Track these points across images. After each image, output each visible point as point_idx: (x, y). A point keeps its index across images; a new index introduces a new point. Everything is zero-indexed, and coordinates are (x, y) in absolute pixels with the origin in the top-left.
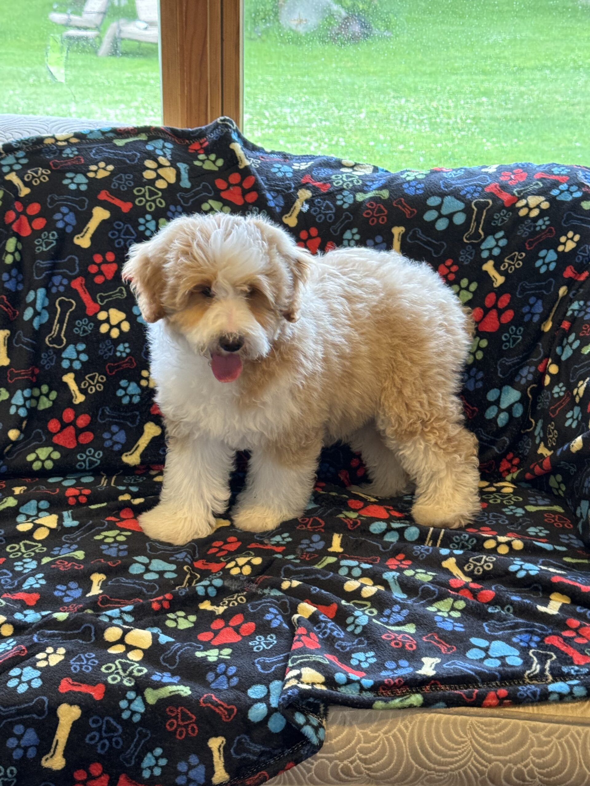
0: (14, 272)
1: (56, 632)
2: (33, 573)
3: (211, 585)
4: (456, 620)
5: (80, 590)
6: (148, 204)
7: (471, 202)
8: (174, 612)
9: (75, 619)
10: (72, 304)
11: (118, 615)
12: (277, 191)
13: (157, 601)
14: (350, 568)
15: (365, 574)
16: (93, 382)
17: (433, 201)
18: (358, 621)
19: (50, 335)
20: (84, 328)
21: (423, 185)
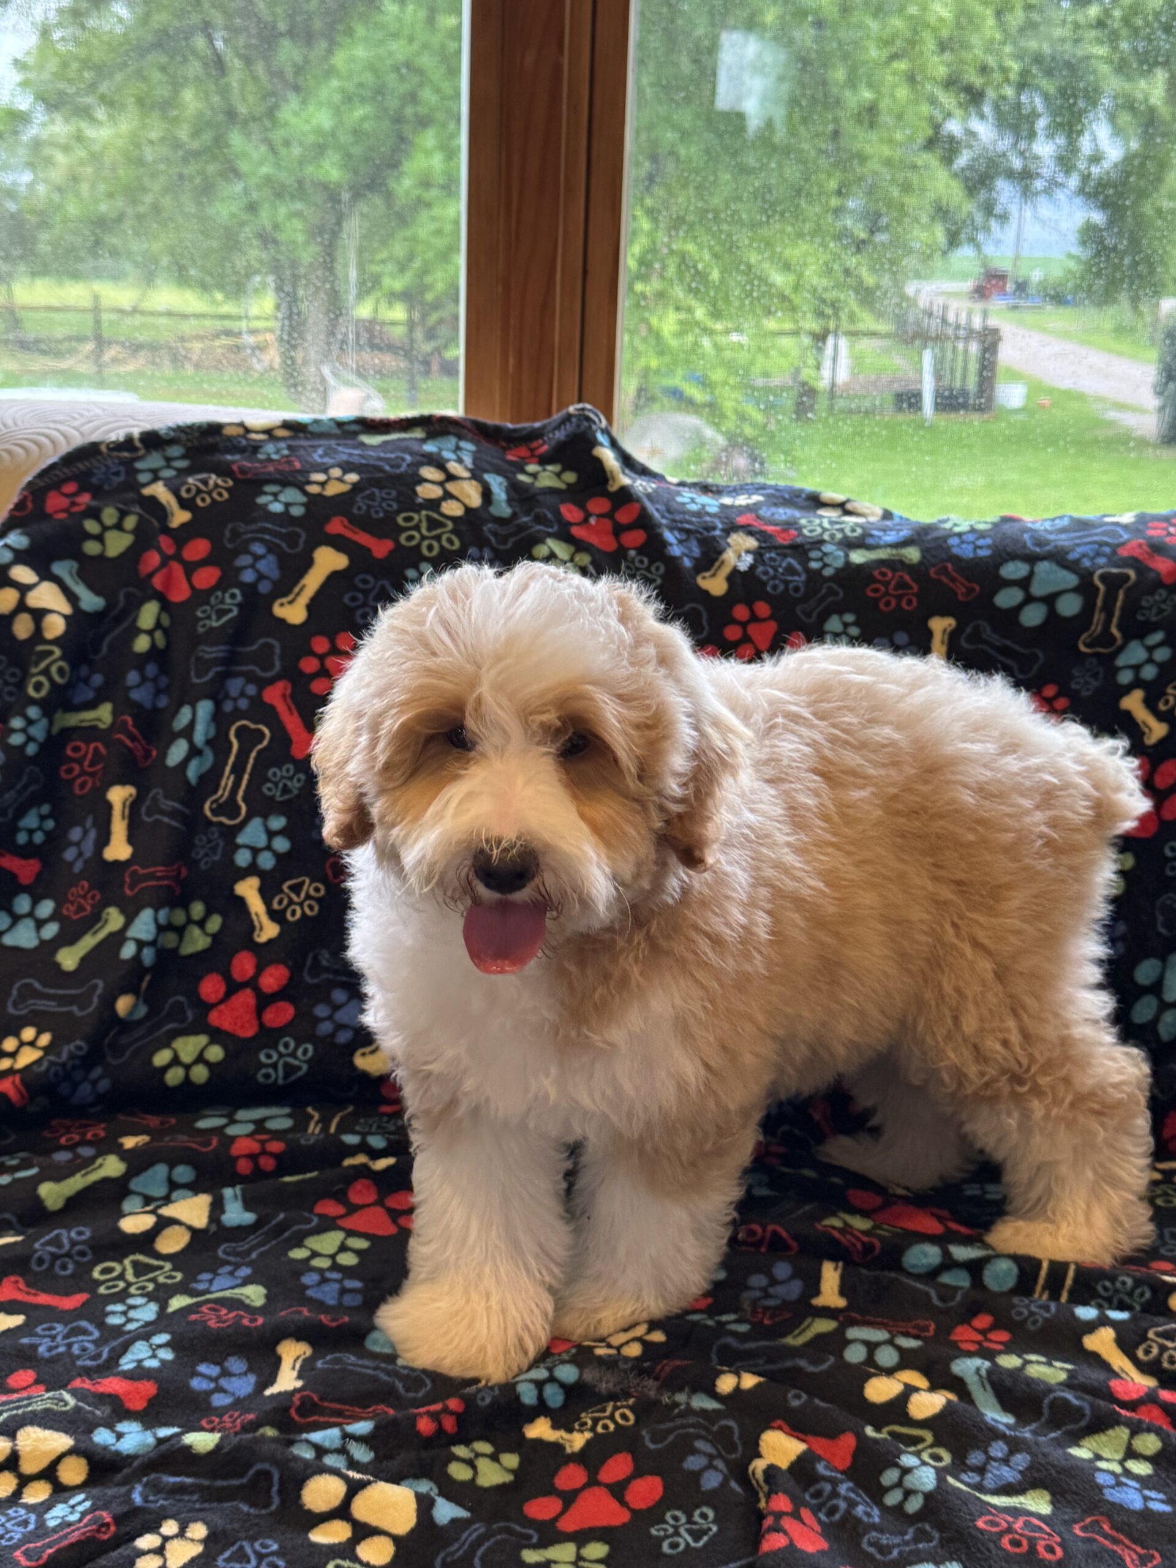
0: (151, 669)
1: (189, 1480)
2: (146, 1333)
3: (552, 1379)
4: (1142, 1482)
5: (252, 1379)
6: (426, 543)
7: (1091, 574)
8: (467, 1442)
9: (237, 1448)
10: (263, 735)
11: (337, 1443)
12: (688, 532)
13: (428, 1413)
14: (872, 1347)
15: (907, 1361)
16: (298, 895)
17: (1013, 570)
18: (910, 1481)
19: (215, 797)
20: (285, 785)
21: (989, 541)
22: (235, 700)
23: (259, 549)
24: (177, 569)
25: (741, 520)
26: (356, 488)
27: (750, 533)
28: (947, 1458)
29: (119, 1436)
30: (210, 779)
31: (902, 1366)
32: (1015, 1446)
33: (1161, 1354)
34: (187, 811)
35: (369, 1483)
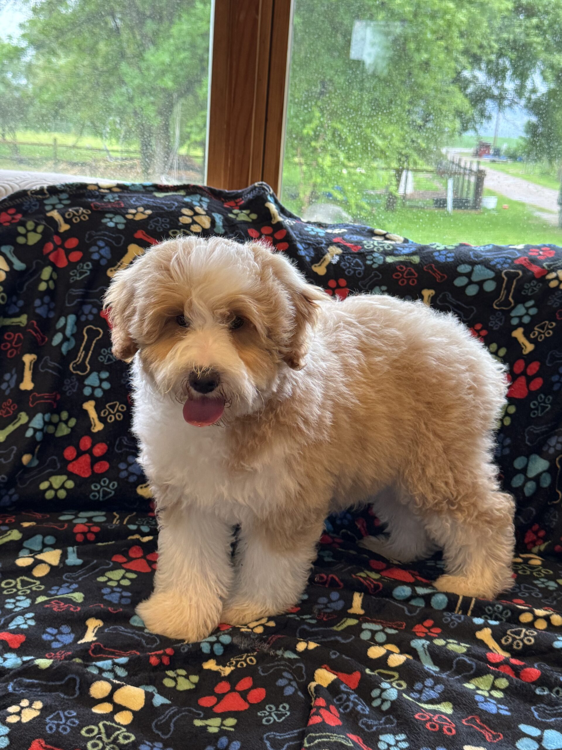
0: (47, 299)
1: (36, 681)
2: (22, 613)
3: (218, 642)
4: (499, 701)
5: (73, 636)
7: (501, 272)
8: (174, 669)
9: (60, 667)
10: (100, 333)
11: (110, 667)
12: (309, 244)
13: (156, 655)
14: (374, 633)
15: (390, 639)
16: (113, 410)
17: (464, 268)
18: (385, 695)
19: (75, 361)
20: (109, 357)
21: (453, 254)
22: (87, 315)
23: (101, 244)
24: (62, 252)
25: (335, 240)
26: (150, 217)
27: (339, 246)
28: (405, 685)
29: (5, 660)
30: (73, 353)
31: (387, 642)
32: (437, 681)
33: (513, 642)
34: (61, 367)
35: (123, 685)
